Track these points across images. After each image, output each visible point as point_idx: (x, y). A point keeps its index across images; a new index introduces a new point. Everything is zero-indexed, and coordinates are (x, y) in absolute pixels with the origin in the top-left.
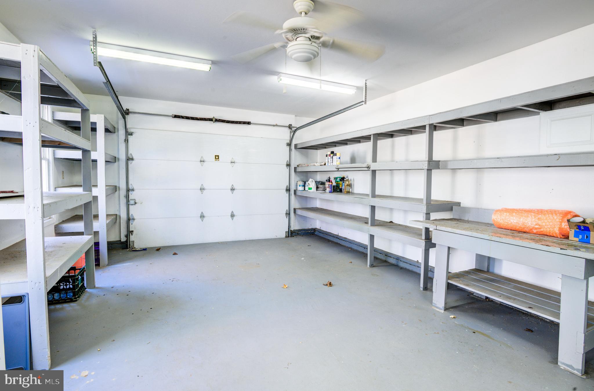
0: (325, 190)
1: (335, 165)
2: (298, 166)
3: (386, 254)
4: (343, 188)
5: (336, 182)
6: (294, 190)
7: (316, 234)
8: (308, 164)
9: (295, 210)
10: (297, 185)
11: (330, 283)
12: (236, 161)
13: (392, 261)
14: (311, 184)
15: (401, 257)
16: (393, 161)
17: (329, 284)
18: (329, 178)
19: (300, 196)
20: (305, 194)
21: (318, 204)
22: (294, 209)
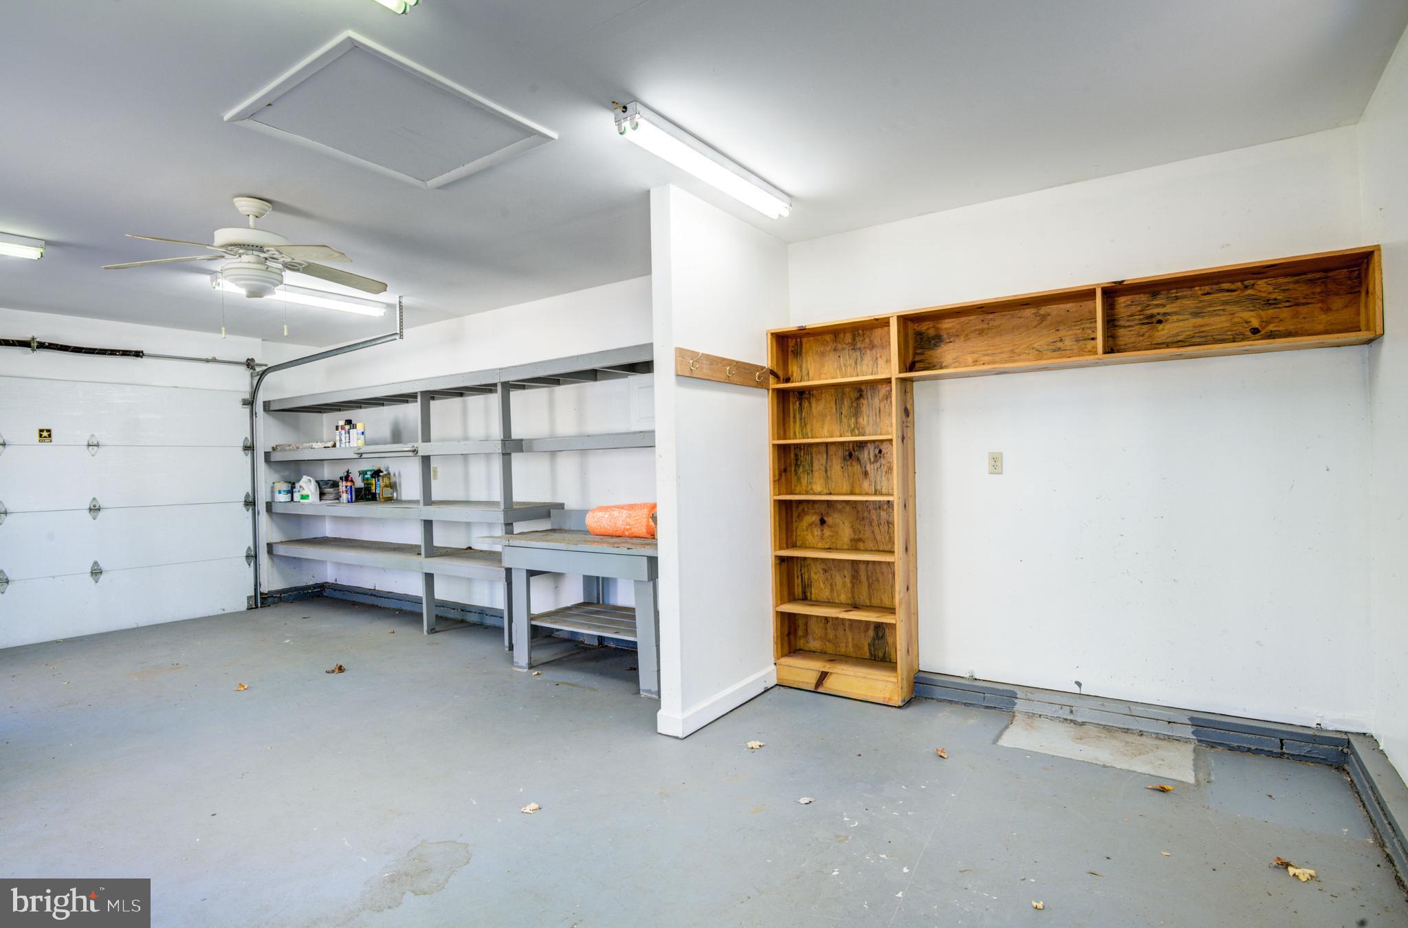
0: (338, 498)
1: (354, 447)
2: (274, 449)
3: (462, 608)
4: (377, 492)
5: (363, 480)
6: (267, 503)
7: (325, 594)
8: (297, 445)
9: (270, 546)
10: (272, 492)
11: (341, 666)
12: (102, 441)
13: (473, 618)
14: (307, 486)
15: (488, 608)
16: (466, 439)
17: (337, 670)
18: (348, 472)
19: (282, 514)
20: (293, 509)
21: (329, 530)
22: (268, 544)
